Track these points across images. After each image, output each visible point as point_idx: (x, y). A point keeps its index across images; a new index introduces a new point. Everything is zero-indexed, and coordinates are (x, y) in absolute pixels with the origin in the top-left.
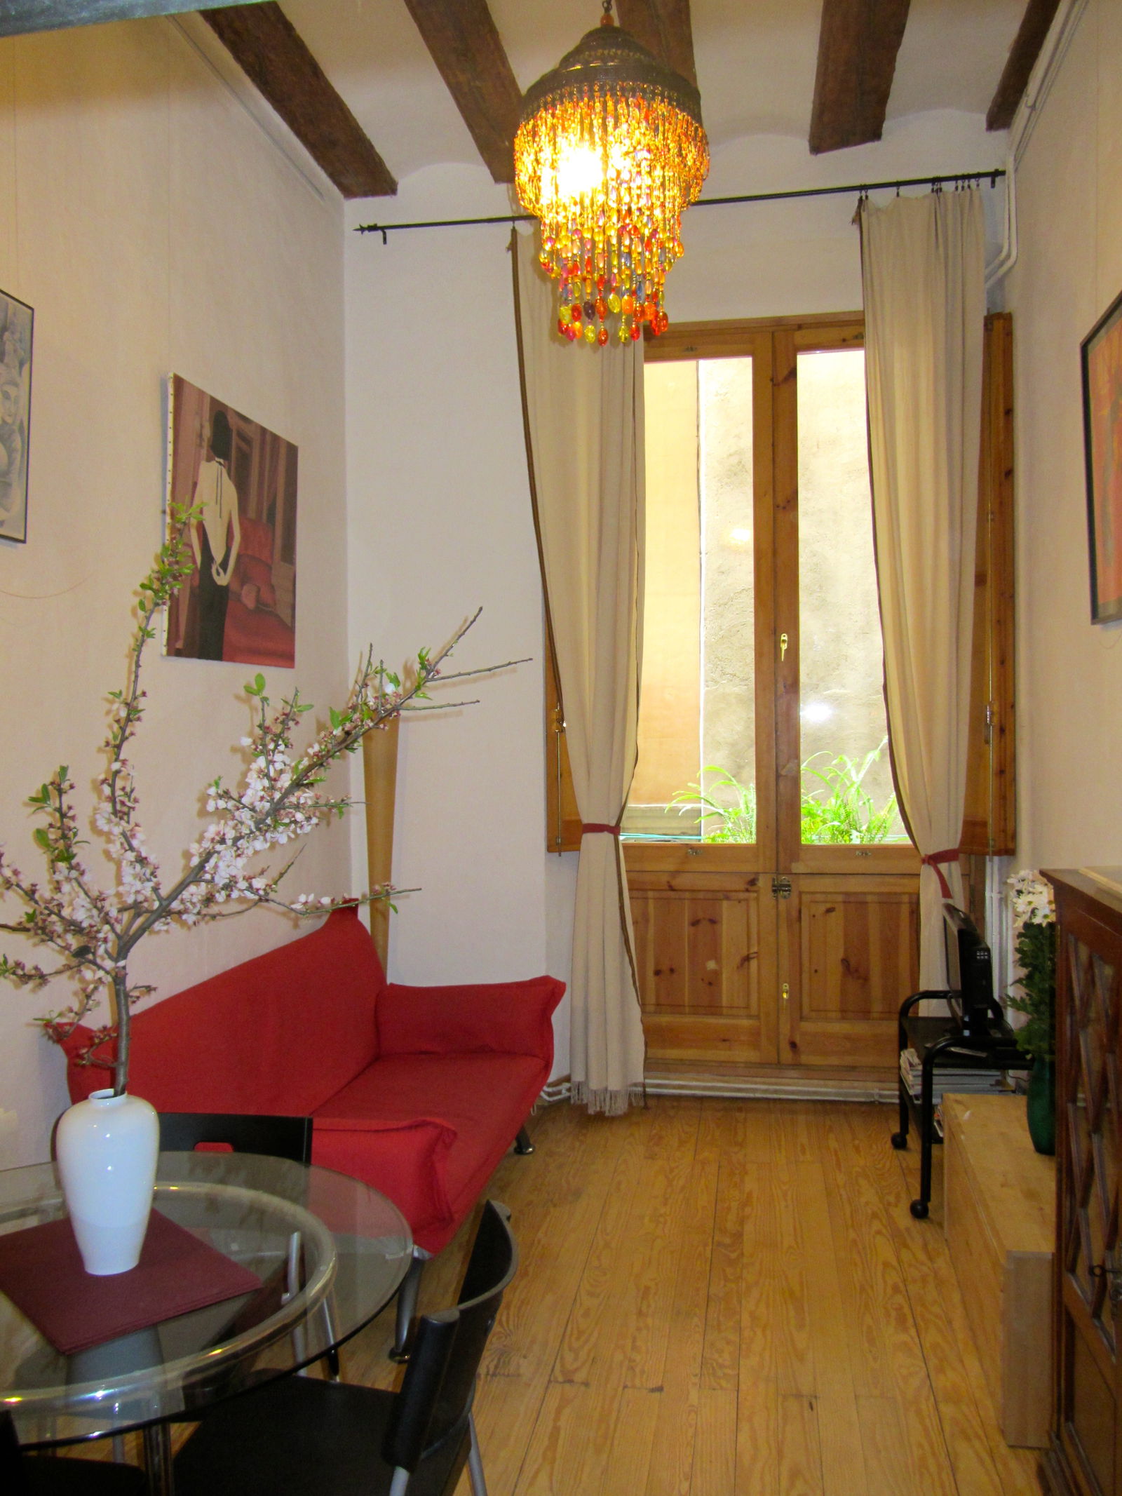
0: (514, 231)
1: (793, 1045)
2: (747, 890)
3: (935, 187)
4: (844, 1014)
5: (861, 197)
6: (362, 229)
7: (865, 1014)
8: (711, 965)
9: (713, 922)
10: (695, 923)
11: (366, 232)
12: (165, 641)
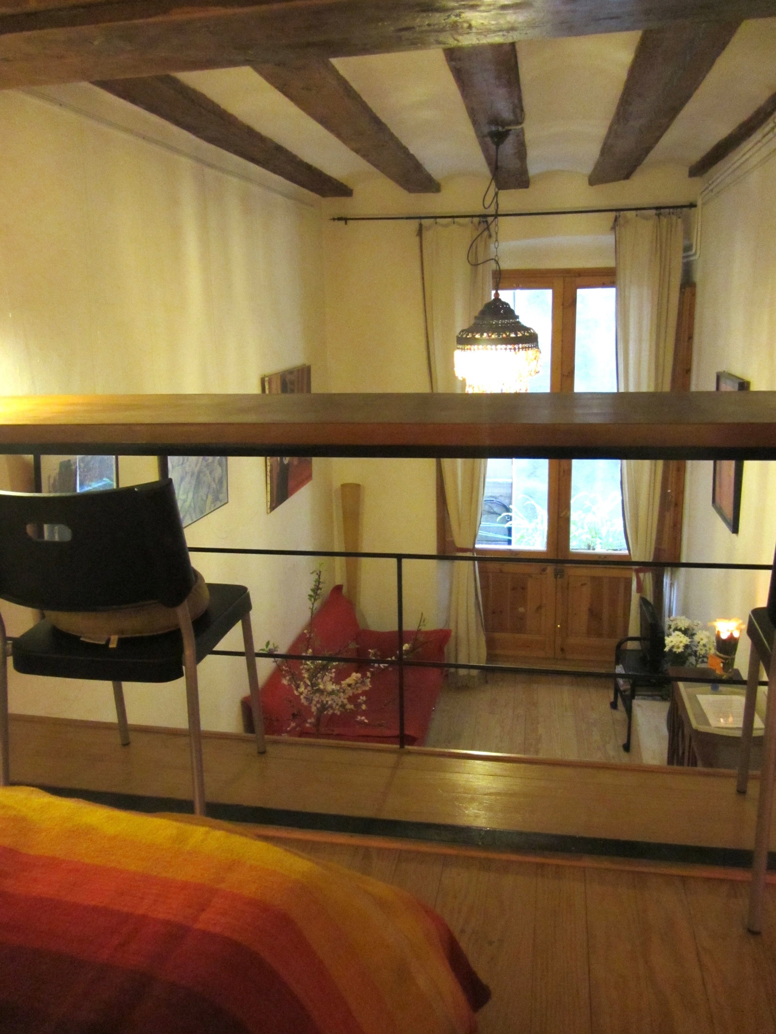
0: (421, 225)
1: (562, 650)
2: (541, 573)
3: (658, 212)
4: (589, 633)
5: (616, 216)
6: (334, 219)
7: (600, 635)
8: (521, 610)
9: (523, 588)
10: (514, 589)
11: (336, 221)
12: (269, 507)
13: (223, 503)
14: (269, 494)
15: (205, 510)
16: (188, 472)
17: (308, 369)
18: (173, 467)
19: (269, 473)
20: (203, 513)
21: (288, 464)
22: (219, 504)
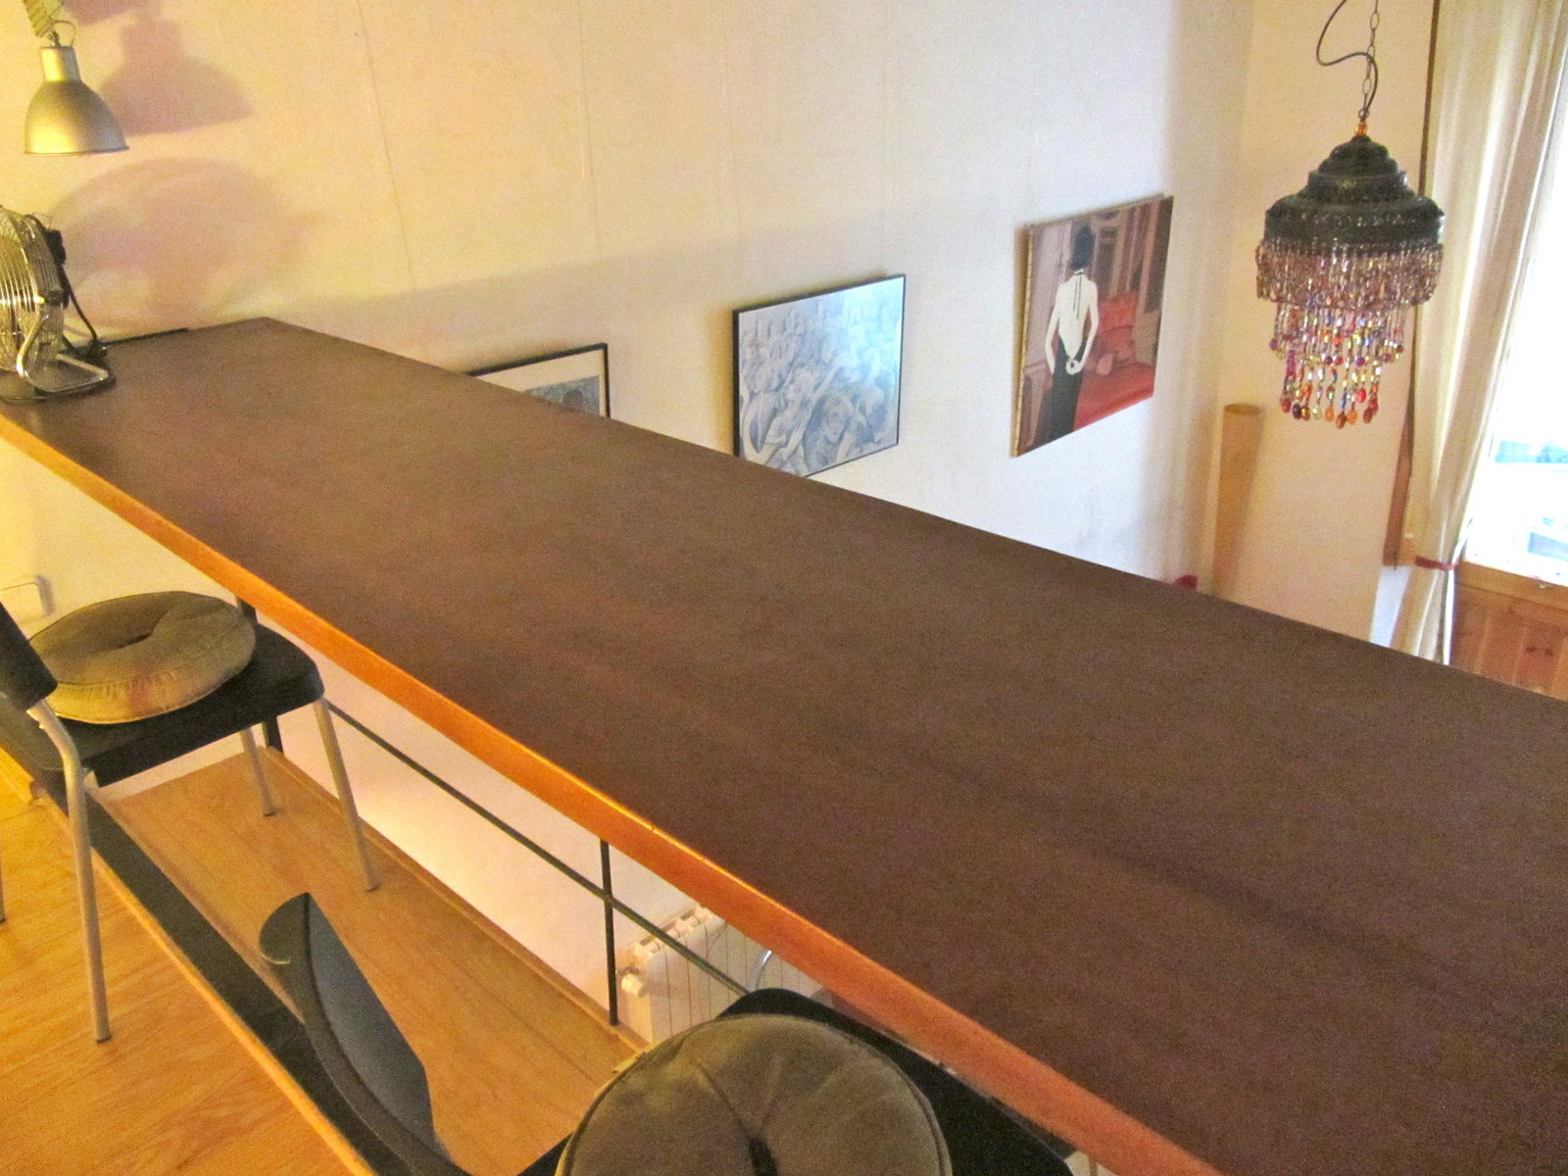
9: (1549, 653)
10: (1530, 649)
12: (1016, 447)
13: (880, 447)
14: (1018, 426)
15: (835, 458)
16: (793, 402)
17: (1166, 205)
18: (752, 395)
19: (1021, 393)
20: (827, 462)
21: (1079, 376)
22: (872, 447)
